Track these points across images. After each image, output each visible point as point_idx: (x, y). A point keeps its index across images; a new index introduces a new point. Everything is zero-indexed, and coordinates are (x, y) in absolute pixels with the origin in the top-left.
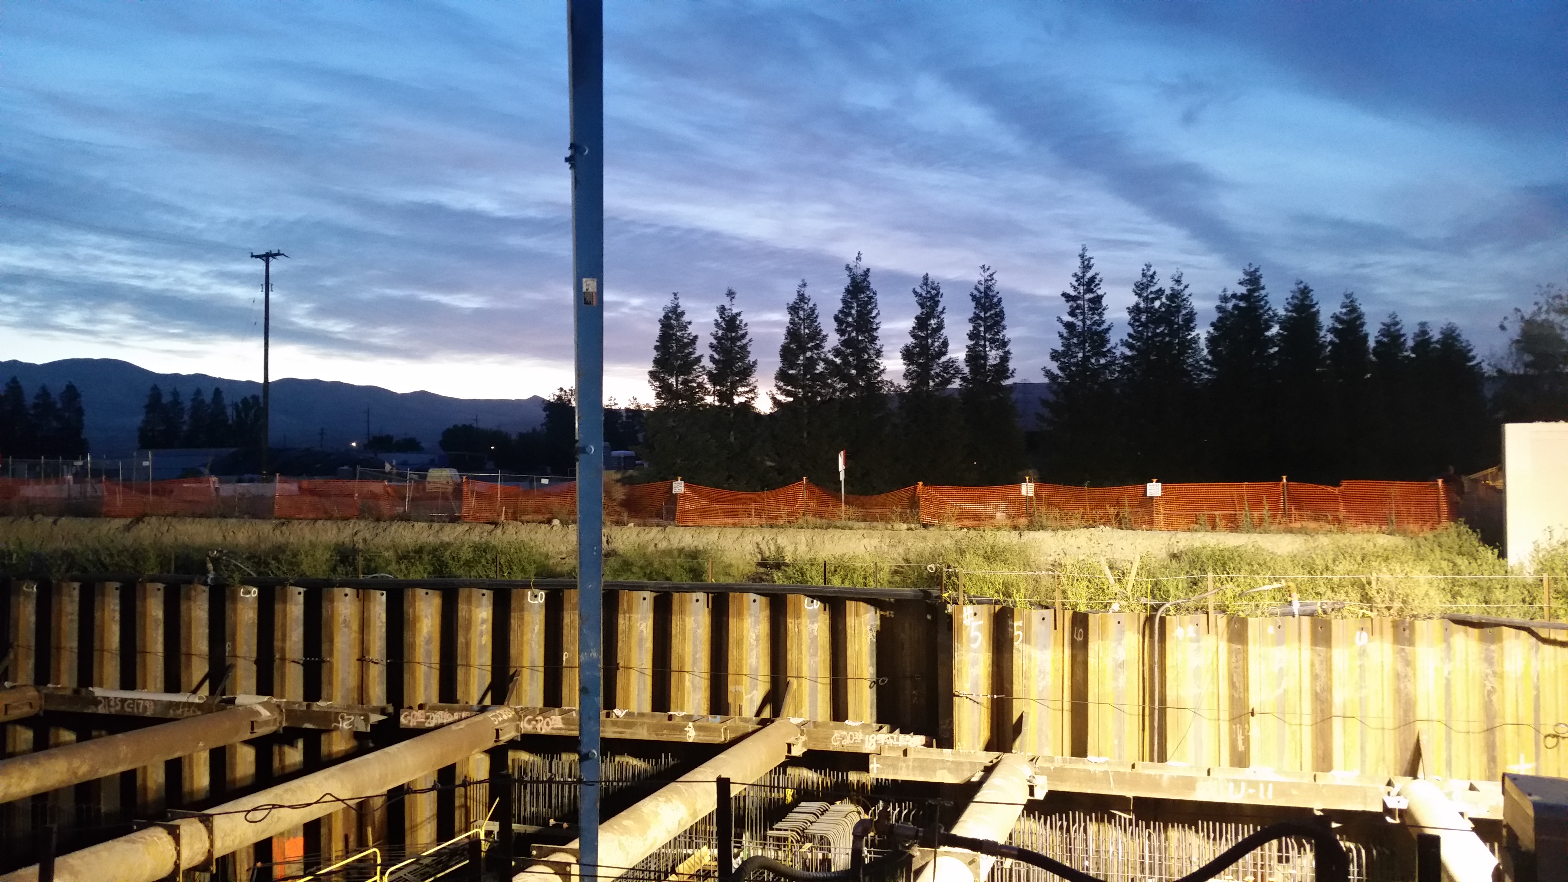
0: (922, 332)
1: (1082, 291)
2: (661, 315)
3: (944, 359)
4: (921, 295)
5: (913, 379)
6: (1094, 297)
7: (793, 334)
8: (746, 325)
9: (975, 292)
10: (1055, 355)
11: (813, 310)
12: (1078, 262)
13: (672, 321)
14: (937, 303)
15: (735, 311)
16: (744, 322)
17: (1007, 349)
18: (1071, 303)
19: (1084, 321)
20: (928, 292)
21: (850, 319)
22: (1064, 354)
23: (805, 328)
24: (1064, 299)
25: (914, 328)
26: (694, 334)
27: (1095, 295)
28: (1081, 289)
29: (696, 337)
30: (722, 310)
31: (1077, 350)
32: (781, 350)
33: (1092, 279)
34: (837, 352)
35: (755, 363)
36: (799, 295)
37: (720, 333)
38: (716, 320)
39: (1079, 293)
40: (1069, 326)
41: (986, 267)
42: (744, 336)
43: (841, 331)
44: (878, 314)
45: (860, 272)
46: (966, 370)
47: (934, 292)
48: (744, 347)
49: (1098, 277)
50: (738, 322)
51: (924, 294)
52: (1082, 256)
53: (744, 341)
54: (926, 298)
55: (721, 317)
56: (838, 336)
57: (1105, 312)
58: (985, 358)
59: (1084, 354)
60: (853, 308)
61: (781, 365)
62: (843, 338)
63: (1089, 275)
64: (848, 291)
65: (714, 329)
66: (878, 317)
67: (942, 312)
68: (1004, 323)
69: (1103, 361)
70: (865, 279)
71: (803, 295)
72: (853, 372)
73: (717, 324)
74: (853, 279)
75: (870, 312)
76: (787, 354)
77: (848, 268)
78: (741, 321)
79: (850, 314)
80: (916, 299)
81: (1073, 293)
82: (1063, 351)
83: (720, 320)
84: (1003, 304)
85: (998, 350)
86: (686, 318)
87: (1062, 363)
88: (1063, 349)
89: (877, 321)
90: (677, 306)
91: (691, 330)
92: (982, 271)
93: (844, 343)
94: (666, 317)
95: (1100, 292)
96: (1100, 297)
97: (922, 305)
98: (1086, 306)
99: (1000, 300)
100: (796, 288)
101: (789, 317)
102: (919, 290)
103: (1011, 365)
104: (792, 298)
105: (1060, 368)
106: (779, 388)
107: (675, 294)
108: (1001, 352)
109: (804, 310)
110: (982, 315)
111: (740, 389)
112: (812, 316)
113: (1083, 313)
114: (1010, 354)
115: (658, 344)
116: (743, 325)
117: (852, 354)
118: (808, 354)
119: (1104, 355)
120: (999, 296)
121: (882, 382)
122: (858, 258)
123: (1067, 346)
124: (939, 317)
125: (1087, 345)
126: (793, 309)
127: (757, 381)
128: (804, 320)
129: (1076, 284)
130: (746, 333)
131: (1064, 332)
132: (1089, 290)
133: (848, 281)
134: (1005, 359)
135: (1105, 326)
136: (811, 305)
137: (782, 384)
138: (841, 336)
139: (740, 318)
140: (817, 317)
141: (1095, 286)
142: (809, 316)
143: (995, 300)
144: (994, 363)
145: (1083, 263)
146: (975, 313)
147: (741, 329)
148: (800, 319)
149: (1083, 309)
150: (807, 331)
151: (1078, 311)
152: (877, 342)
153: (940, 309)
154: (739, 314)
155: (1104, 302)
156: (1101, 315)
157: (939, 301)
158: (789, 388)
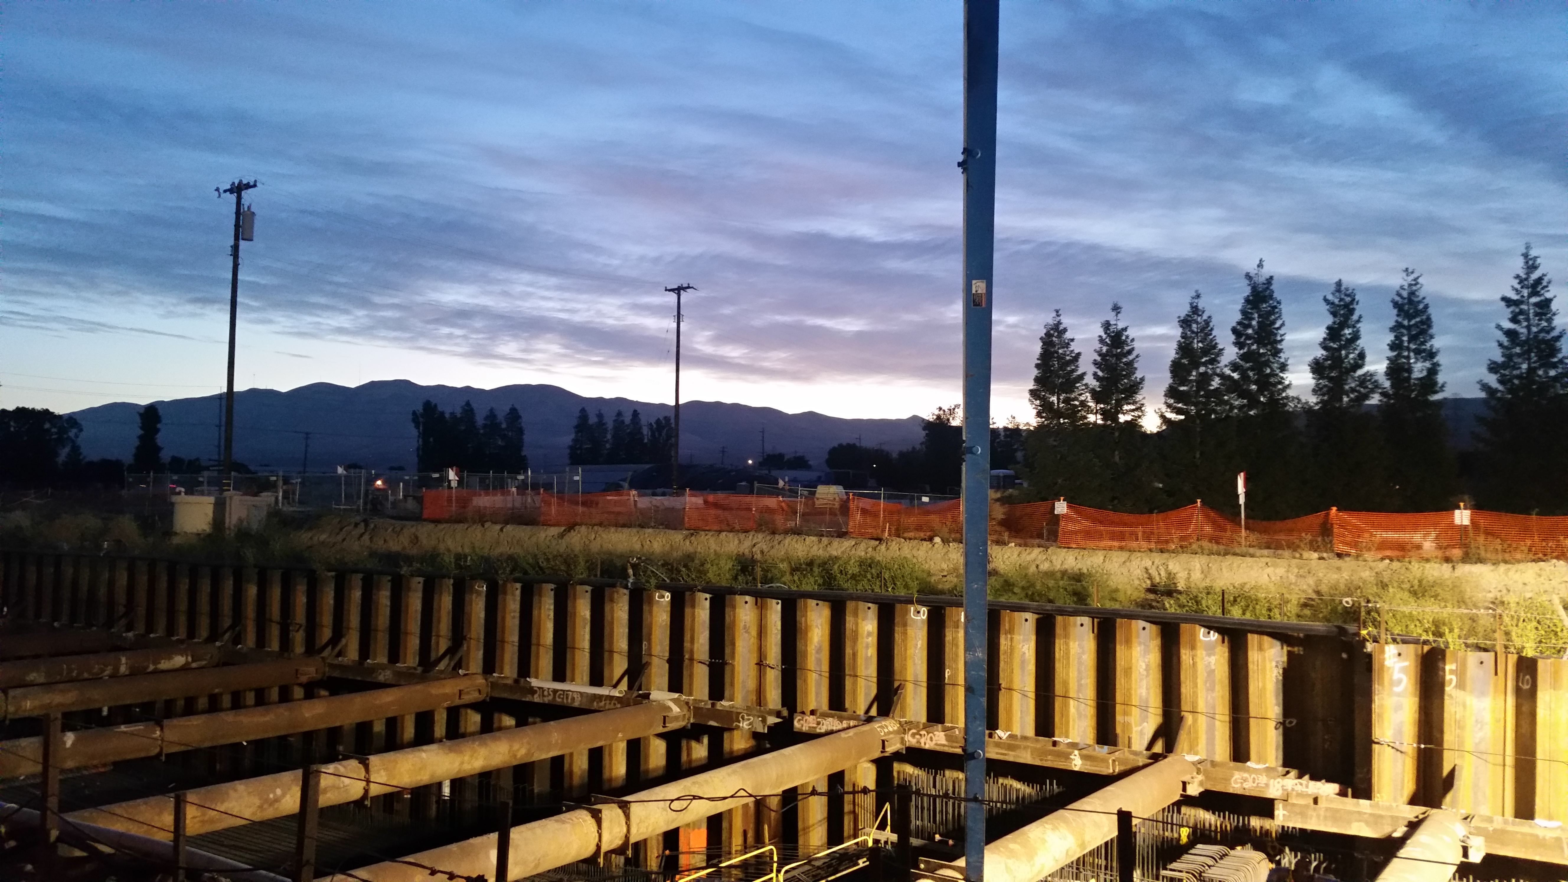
0: (1334, 343)
1: (1526, 294)
2: (1042, 332)
3: (1360, 372)
4: (1333, 303)
5: (1324, 395)
6: (1541, 301)
7: (1184, 348)
8: (1133, 340)
9: (1397, 298)
10: (1493, 368)
11: (1207, 322)
12: (1520, 262)
13: (1054, 339)
14: (1351, 312)
15: (1121, 326)
16: (1131, 338)
17: (1435, 360)
18: (1512, 309)
19: (1528, 327)
20: (1341, 300)
21: (1250, 331)
22: (1504, 366)
23: (1198, 342)
24: (1503, 304)
25: (1325, 339)
26: (1076, 351)
27: (1542, 298)
28: (1525, 292)
29: (1079, 354)
30: (1107, 326)
31: (1520, 360)
32: (1172, 366)
33: (1539, 280)
34: (1235, 367)
35: (1142, 379)
36: (1192, 307)
37: (1105, 349)
38: (1100, 336)
39: (1523, 296)
40: (1510, 333)
41: (1410, 270)
42: (1130, 352)
43: (1239, 344)
44: (1283, 325)
45: (1262, 280)
46: (1387, 384)
47: (1348, 299)
48: (1130, 364)
49: (1546, 279)
50: (1124, 338)
51: (1336, 301)
52: (1526, 256)
53: (1131, 357)
54: (1338, 306)
55: (1106, 333)
56: (1236, 350)
57: (1554, 317)
58: (1410, 370)
59: (1529, 364)
60: (1254, 319)
61: (1171, 381)
62: (1242, 352)
63: (1535, 276)
64: (1247, 300)
65: (1098, 346)
66: (1283, 328)
67: (1358, 321)
68: (1431, 331)
69: (1552, 373)
70: (1268, 288)
71: (1196, 307)
72: (1254, 387)
73: (1102, 341)
74: (1254, 287)
75: (1274, 322)
76: (1178, 370)
77: (1248, 276)
78: (1127, 337)
79: (1249, 326)
80: (1328, 307)
81: (1515, 297)
82: (1503, 363)
83: (1104, 336)
84: (1430, 311)
85: (1425, 361)
86: (1068, 335)
87: (1503, 375)
88: (1503, 359)
89: (1281, 332)
90: (1059, 323)
91: (1075, 347)
92: (1404, 274)
93: (1243, 357)
94: (1048, 334)
95: (1548, 295)
96: (1548, 301)
97: (1334, 314)
98: (1532, 311)
99: (1426, 307)
100: (1189, 300)
101: (1180, 330)
102: (1330, 297)
103: (1441, 378)
104: (1184, 310)
105: (1500, 382)
106: (1169, 406)
107: (1057, 311)
108: (1428, 364)
109: (1197, 323)
110: (1406, 323)
111: (1126, 407)
112: (1206, 329)
113: (1528, 319)
114: (1439, 365)
115: (1039, 362)
116: (1129, 341)
117: (1251, 369)
118: (1202, 369)
119: (1554, 366)
120: (1426, 301)
121: (1287, 398)
122: (1260, 265)
123: (1509, 357)
124: (1354, 327)
125: (1533, 355)
126: (1185, 323)
127: (1144, 398)
128: (1197, 333)
129: (1518, 287)
130: (1133, 349)
131: (1505, 341)
132: (1534, 293)
133: (1247, 291)
134: (1433, 371)
135: (1555, 333)
136: (1205, 317)
137: (1171, 401)
138: (1240, 349)
139: (1126, 333)
140: (1212, 329)
141: (1543, 288)
142: (1203, 329)
143: (1421, 306)
144: (1421, 376)
145: (1527, 262)
146: (1397, 321)
147: (1128, 345)
148: (1193, 332)
149: (1528, 315)
150: (1200, 345)
151: (1521, 317)
152: (1281, 355)
153: (1355, 317)
154: (1125, 329)
155: (1554, 306)
156: (1549, 320)
157: (1354, 309)
158: (1180, 405)
